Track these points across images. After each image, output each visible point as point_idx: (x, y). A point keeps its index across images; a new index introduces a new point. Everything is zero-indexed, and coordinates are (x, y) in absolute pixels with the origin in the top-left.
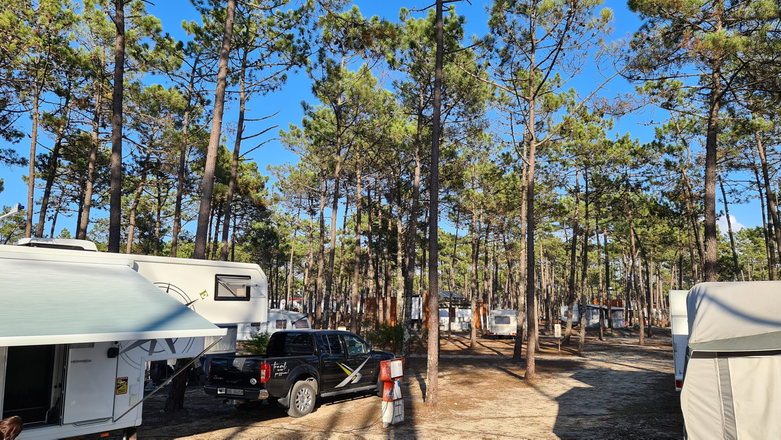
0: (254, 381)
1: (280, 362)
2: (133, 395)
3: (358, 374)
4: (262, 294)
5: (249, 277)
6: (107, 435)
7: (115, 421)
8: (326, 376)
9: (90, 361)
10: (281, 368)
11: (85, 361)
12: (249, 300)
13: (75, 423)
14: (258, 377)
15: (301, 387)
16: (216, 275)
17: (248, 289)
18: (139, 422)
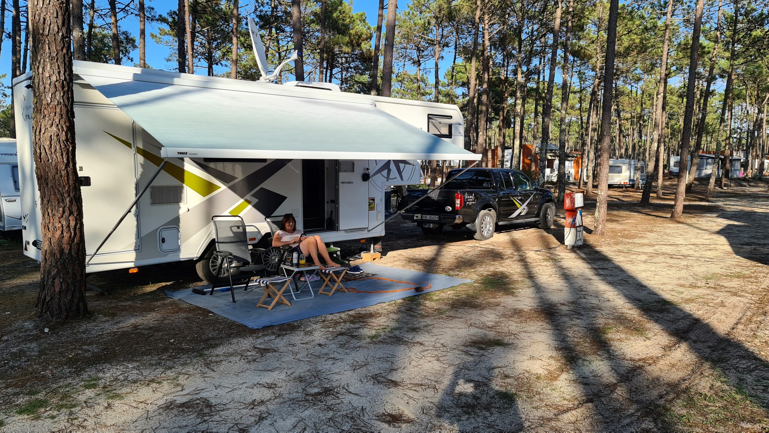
0: (449, 209)
1: (470, 193)
2: (379, 212)
3: (526, 208)
4: (460, 133)
5: (451, 117)
6: (364, 241)
7: (369, 231)
8: (502, 208)
9: (352, 183)
10: (471, 199)
11: (349, 183)
12: (451, 138)
13: (345, 230)
14: (453, 205)
15: (484, 215)
16: (429, 115)
17: (450, 126)
18: (383, 234)
